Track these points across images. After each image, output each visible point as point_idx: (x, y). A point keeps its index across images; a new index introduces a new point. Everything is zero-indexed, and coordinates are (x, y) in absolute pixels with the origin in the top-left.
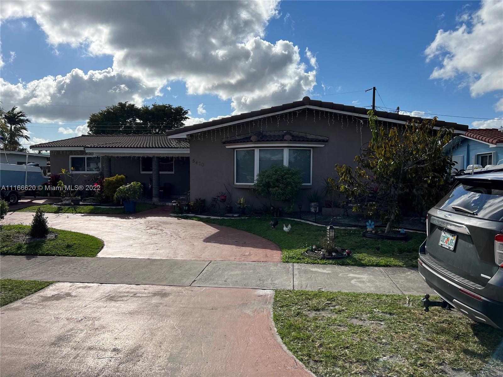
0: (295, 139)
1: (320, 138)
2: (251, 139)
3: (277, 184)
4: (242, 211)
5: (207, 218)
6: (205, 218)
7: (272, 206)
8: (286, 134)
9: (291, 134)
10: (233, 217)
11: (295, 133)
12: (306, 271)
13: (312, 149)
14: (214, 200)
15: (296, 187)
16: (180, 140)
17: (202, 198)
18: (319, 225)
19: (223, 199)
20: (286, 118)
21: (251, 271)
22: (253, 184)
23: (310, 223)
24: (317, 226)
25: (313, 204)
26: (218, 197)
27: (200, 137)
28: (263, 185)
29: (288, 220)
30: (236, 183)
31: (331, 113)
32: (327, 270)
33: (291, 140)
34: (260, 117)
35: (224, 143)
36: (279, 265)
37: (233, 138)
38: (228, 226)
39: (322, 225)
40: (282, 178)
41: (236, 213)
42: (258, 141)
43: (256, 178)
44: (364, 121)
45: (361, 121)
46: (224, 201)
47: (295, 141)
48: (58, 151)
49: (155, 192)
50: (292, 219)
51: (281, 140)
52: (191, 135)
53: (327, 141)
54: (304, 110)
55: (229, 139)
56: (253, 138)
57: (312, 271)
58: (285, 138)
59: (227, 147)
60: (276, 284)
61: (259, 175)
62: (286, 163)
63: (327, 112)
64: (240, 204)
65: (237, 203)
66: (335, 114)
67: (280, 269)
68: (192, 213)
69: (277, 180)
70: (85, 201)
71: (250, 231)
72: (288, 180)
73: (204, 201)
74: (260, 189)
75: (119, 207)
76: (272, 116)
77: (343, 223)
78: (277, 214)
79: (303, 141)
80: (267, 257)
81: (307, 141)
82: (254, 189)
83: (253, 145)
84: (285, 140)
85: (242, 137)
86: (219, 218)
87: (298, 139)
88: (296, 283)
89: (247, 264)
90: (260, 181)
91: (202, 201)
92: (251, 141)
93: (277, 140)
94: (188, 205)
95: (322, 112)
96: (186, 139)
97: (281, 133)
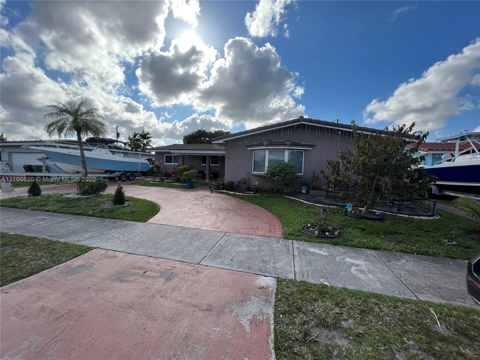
0: (293, 144)
1: (310, 144)
2: (264, 143)
3: (279, 174)
4: (257, 190)
5: (234, 194)
6: (233, 194)
7: (276, 188)
8: (287, 141)
9: (290, 141)
10: (250, 194)
11: (293, 141)
12: (304, 251)
13: (304, 151)
14: (239, 182)
15: (293, 175)
16: (220, 144)
17: (232, 181)
18: (308, 203)
19: (244, 182)
20: (287, 130)
21: (256, 248)
22: (264, 173)
23: (302, 201)
24: (307, 203)
25: (303, 187)
26: (241, 180)
27: (232, 142)
28: (271, 174)
29: (286, 198)
30: (253, 172)
31: (318, 127)
32: (323, 251)
33: (290, 145)
34: (270, 129)
35: (246, 146)
36: (281, 242)
37: (252, 144)
38: (246, 200)
39: (311, 203)
40: (284, 170)
41: (252, 191)
42: (268, 145)
43: (266, 169)
44: (341, 132)
45: (340, 132)
46: (245, 183)
47: (293, 145)
48: (158, 152)
49: (207, 176)
50: (289, 197)
51: (284, 145)
52: (226, 141)
53: (314, 146)
54: (299, 125)
55: (250, 144)
56: (265, 143)
57: (310, 252)
58: (286, 143)
59: (248, 149)
60: (278, 269)
61: (268, 167)
62: (286, 160)
63: (315, 126)
64: (255, 185)
65: (253, 185)
66: (321, 127)
67: (282, 247)
68: (226, 190)
69: (280, 171)
70: (167, 180)
71: (260, 205)
72: (288, 171)
73: (232, 183)
74: (268, 176)
75: (185, 184)
76: (278, 129)
77: (326, 202)
78: (279, 193)
79: (298, 145)
80: (271, 231)
81: (301, 145)
82: (265, 176)
83: (265, 148)
84: (286, 145)
85: (258, 143)
86: (241, 194)
87: (295, 144)
88: (297, 268)
89: (254, 239)
90: (269, 171)
91: (231, 182)
92: (264, 145)
93: (281, 145)
94: (223, 185)
95: (312, 126)
96: (223, 143)
97: (283, 140)
